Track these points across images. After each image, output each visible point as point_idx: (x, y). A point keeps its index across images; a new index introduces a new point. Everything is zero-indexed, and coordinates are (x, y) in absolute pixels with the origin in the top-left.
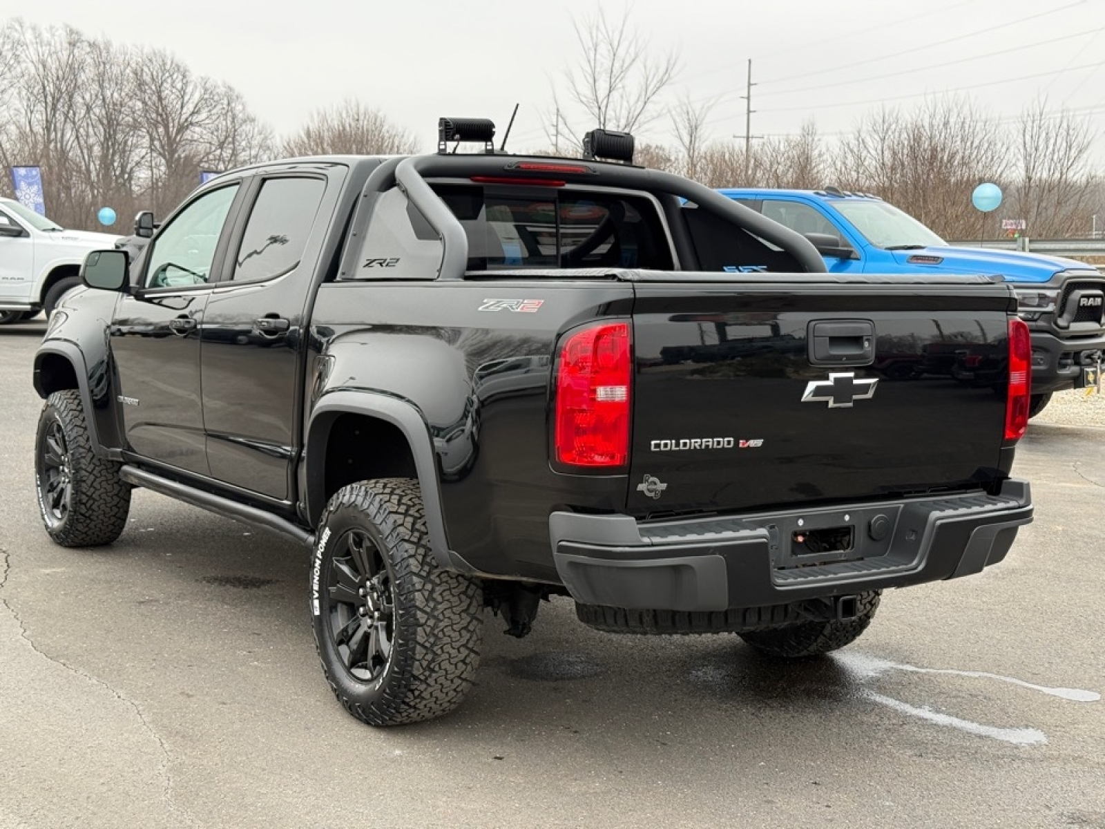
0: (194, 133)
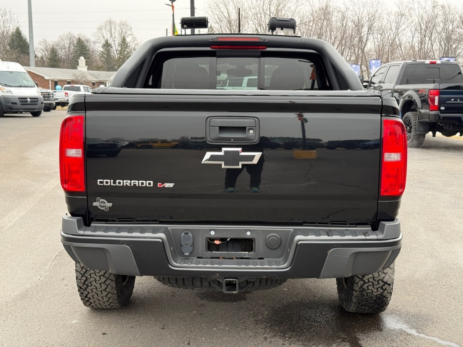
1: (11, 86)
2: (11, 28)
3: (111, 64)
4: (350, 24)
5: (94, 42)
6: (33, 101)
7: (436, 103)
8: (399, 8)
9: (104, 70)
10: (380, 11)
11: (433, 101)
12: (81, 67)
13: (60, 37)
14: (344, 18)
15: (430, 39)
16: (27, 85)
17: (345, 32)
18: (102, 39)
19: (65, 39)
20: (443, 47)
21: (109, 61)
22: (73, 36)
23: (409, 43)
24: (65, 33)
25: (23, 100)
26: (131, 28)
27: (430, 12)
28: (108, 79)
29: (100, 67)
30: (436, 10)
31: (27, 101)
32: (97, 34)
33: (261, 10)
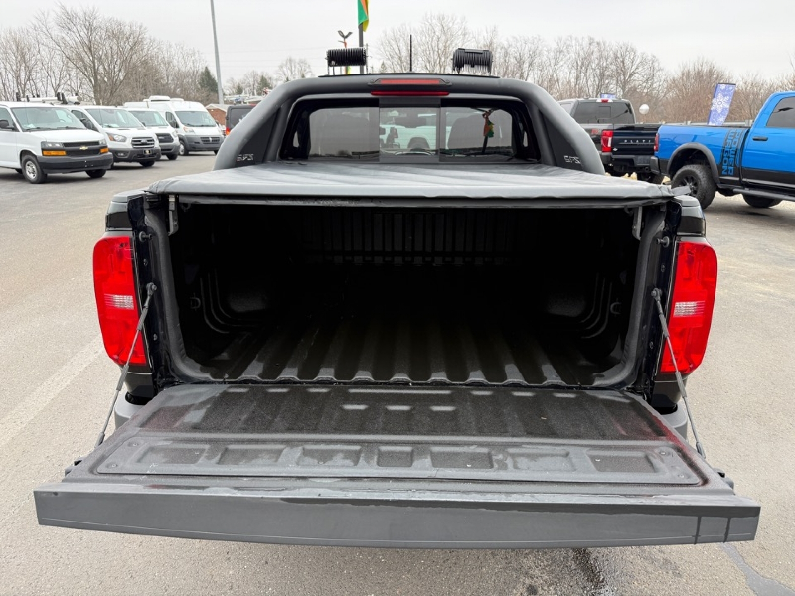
0: (635, 77)
1: (193, 126)
2: (200, 67)
4: (513, 60)
5: (277, 80)
6: (214, 140)
7: (609, 145)
8: (558, 45)
10: (540, 48)
11: (606, 141)
13: (245, 75)
14: (506, 53)
15: (585, 75)
16: (209, 124)
17: (507, 68)
18: (283, 76)
19: (250, 77)
20: (597, 83)
23: (566, 78)
25: (205, 139)
26: (309, 66)
27: (586, 49)
30: (592, 47)
31: (209, 141)
33: (430, 47)
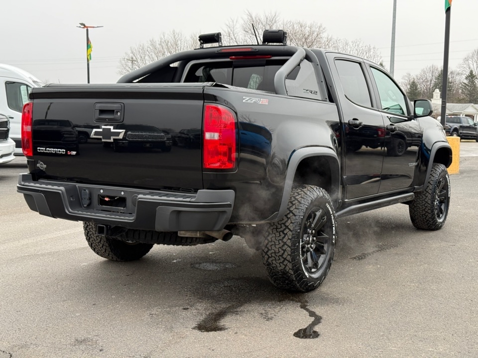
3: (474, 96)
5: (459, 73)
9: (465, 103)
12: (435, 99)
18: (467, 70)
19: (428, 72)
21: (472, 93)
22: (436, 68)
24: (427, 66)
28: (463, 112)
29: (461, 100)
32: (462, 65)
